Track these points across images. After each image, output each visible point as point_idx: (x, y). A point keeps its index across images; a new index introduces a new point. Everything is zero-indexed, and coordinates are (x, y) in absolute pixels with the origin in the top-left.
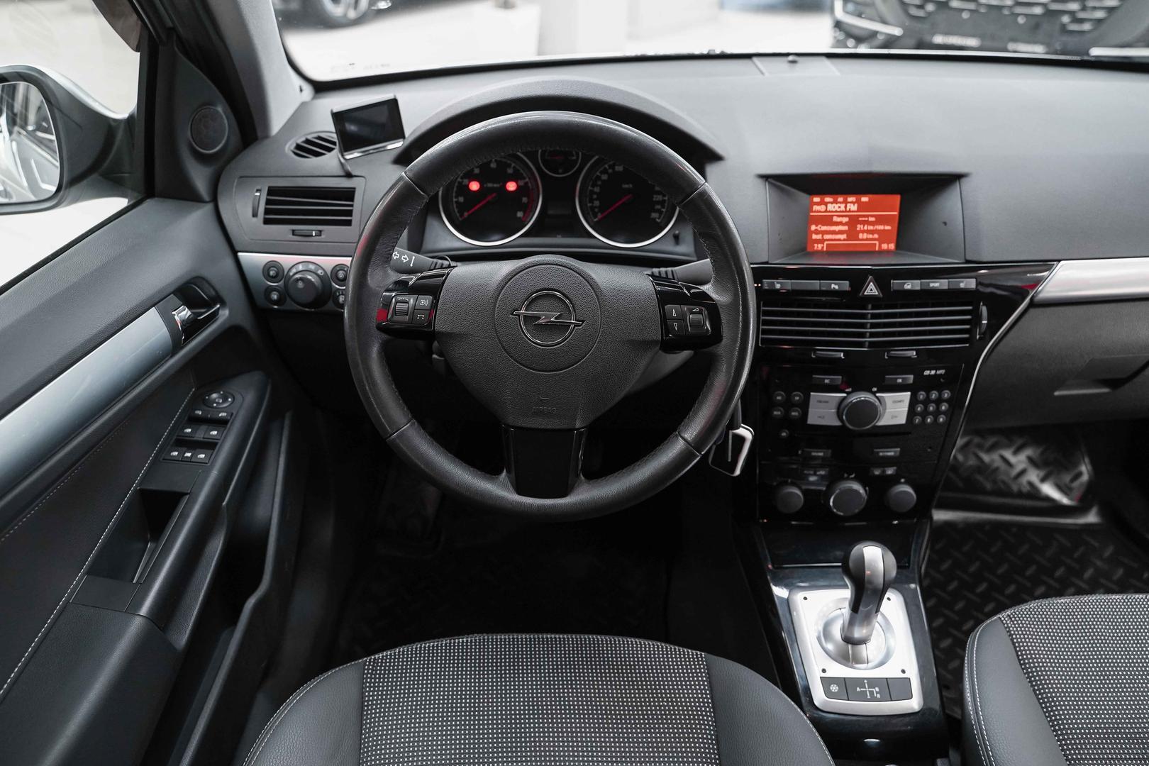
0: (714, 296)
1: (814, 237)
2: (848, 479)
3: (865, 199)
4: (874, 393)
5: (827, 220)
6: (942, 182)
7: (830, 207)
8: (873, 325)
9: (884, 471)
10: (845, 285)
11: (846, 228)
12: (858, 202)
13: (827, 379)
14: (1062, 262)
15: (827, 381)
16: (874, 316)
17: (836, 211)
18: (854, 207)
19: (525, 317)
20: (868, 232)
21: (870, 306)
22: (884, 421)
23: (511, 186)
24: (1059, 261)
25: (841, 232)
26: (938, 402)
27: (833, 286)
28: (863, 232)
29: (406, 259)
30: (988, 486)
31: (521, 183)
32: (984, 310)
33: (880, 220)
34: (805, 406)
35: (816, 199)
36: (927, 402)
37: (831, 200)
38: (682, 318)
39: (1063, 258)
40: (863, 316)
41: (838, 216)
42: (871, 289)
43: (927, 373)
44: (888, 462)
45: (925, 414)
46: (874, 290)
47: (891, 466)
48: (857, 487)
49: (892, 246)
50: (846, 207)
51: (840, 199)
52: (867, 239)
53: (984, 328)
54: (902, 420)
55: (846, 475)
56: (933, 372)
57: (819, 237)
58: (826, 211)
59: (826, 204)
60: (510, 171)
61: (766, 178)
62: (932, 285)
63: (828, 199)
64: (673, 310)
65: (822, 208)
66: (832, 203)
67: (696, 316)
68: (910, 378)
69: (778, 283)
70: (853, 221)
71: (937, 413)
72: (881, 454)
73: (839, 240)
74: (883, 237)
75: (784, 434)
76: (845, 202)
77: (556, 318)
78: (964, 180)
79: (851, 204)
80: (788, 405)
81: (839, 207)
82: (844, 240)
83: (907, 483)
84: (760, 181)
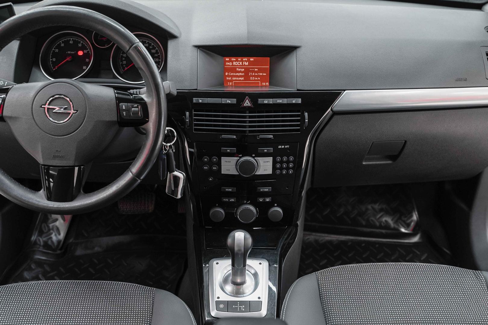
0: (146, 99)
1: (227, 78)
2: (246, 204)
3: (252, 59)
4: (254, 157)
5: (233, 70)
6: (288, 50)
7: (234, 63)
8: (250, 122)
9: (264, 200)
10: (234, 101)
11: (243, 74)
12: (248, 61)
13: (229, 149)
14: (346, 91)
15: (228, 151)
16: (250, 117)
17: (238, 65)
18: (247, 64)
19: (48, 108)
20: (255, 76)
21: (248, 112)
22: (260, 172)
23: (81, 53)
24: (345, 90)
25: (241, 76)
26: (288, 162)
27: (228, 101)
28: (252, 76)
29: (2, 83)
30: (364, 223)
31: (85, 51)
32: (306, 114)
33: (260, 70)
34: (219, 164)
35: (227, 59)
36: (282, 162)
37: (235, 60)
38: (128, 110)
39: (346, 89)
40: (245, 117)
41: (239, 68)
42: (247, 103)
43: (280, 147)
44: (265, 195)
45: (281, 169)
46: (249, 103)
47: (268, 197)
48: (252, 208)
49: (268, 84)
50: (242, 63)
51: (239, 59)
52: (254, 80)
53: (307, 124)
54: (270, 171)
55: (245, 202)
56: (283, 147)
57: (230, 78)
58: (233, 65)
59: (232, 62)
60: (80, 45)
61: (198, 47)
62: (278, 101)
63: (233, 59)
64: (124, 106)
65: (231, 64)
66: (235, 61)
67: (136, 108)
68: (271, 150)
69: (200, 99)
70: (247, 71)
71: (288, 168)
72: (261, 190)
73: (240, 80)
74: (263, 79)
75: (211, 179)
76: (242, 61)
77: (64, 109)
78: (298, 50)
79: (245, 62)
80: (211, 164)
81: (239, 63)
82: (243, 80)
83: (278, 206)
84: (196, 49)
